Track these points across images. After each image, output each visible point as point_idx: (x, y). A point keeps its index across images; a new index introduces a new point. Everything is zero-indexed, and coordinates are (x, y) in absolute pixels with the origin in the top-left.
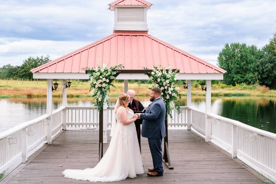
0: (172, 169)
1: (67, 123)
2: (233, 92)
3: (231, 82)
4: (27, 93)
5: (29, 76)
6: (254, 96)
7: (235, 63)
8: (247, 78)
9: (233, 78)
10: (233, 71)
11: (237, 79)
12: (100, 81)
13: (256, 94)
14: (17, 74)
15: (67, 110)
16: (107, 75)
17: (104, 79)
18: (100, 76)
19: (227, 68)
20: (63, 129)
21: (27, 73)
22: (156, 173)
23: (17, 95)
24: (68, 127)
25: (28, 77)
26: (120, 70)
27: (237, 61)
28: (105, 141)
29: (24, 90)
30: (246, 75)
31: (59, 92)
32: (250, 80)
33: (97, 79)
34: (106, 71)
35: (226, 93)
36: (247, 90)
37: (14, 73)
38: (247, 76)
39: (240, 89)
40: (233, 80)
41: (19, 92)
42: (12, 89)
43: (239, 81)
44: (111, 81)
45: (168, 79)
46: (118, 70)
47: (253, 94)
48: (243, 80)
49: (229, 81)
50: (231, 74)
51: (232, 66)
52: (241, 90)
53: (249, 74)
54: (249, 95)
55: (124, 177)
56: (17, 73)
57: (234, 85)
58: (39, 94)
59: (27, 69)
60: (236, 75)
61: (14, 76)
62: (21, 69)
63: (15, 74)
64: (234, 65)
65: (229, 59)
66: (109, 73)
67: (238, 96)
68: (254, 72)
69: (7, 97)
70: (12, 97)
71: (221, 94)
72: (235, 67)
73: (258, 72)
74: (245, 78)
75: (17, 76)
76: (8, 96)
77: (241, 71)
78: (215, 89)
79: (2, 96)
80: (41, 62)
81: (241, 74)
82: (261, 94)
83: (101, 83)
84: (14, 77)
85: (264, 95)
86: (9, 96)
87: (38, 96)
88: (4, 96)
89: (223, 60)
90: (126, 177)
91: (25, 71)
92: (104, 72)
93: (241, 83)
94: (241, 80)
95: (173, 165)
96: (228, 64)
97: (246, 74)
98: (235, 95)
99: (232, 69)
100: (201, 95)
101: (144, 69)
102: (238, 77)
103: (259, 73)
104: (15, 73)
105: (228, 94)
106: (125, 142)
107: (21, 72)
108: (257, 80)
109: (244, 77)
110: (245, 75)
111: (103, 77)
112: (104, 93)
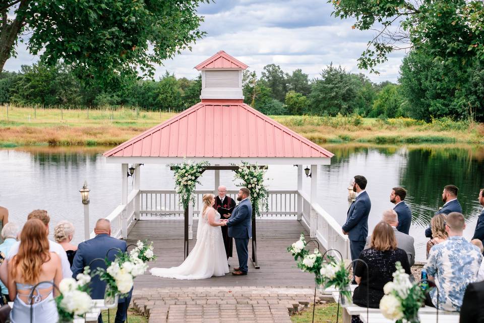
0: (258, 268)
1: (140, 211)
2: (423, 134)
3: (425, 113)
4: (48, 137)
5: (41, 96)
6: (462, 142)
7: (433, 77)
8: (455, 106)
9: (429, 105)
10: (428, 94)
11: (435, 108)
12: (185, 178)
13: (467, 139)
14: (17, 93)
15: (141, 195)
16: (192, 172)
17: (190, 177)
18: (185, 173)
19: (417, 87)
20: (135, 219)
21: (37, 90)
22: (241, 272)
23: (31, 142)
24: (142, 216)
25: (38, 98)
26: (206, 167)
27: (436, 74)
28: (190, 237)
29: (41, 132)
30: (453, 101)
31: (104, 135)
32: (459, 110)
33: (183, 176)
34: (192, 167)
35: (411, 137)
36: (452, 130)
37: (12, 89)
38: (455, 103)
39: (439, 129)
40: (428, 110)
41: (33, 135)
42: (18, 128)
43: (438, 113)
44: (196, 177)
45: (255, 177)
46: (204, 167)
47: (461, 139)
48: (447, 110)
49: (422, 111)
50: (426, 100)
51: (428, 83)
52: (442, 130)
53: (459, 98)
54: (454, 141)
55: (210, 275)
56: (18, 89)
57: (429, 121)
58: (69, 140)
59: (36, 83)
60: (435, 101)
61: (13, 96)
62: (25, 81)
63: (14, 92)
64: (431, 82)
65: (422, 71)
66: (195, 171)
67: (433, 143)
68: (468, 95)
69: (15, 146)
70: (22, 145)
71: (401, 139)
72: (433, 85)
73: (476, 96)
74: (451, 107)
75: (18, 95)
76: (16, 144)
77: (444, 94)
78: (393, 129)
79: (5, 143)
80: (63, 68)
81: (444, 98)
82: (476, 139)
83: (187, 181)
84: (11, 98)
85: (480, 141)
86: (17, 142)
87: (68, 144)
88: (9, 143)
89: (410, 71)
90: (212, 275)
91: (33, 87)
92: (190, 169)
93: (443, 117)
94: (443, 110)
95: (260, 265)
96: (419, 80)
97: (452, 99)
98: (427, 141)
99: (427, 89)
100: (364, 141)
101: (231, 165)
102: (438, 104)
103: (478, 97)
104: (14, 89)
105: (415, 139)
106: (213, 242)
107: (25, 87)
108: (471, 112)
109: (449, 106)
110: (451, 101)
111: (189, 175)
112: (189, 191)
